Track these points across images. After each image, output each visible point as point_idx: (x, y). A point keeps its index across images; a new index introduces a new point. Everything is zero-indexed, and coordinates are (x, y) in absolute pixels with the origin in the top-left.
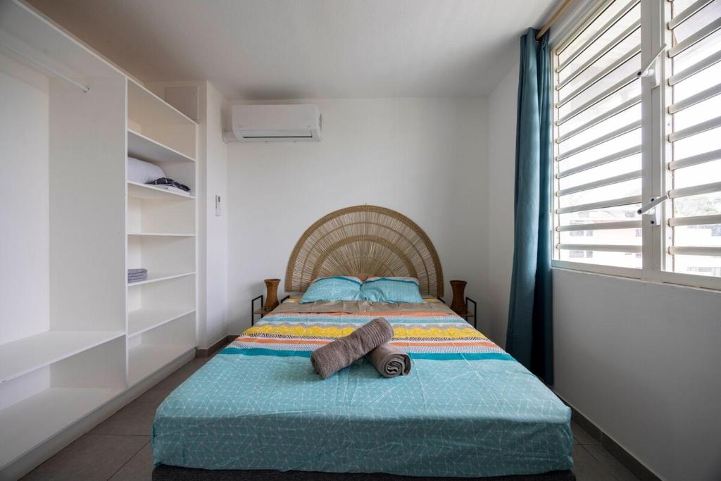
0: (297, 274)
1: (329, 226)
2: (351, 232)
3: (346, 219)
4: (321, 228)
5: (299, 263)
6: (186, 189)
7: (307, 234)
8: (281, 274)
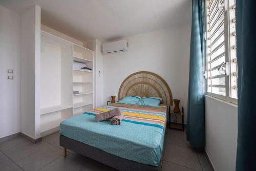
0: (121, 95)
1: (130, 79)
2: (138, 80)
3: (136, 76)
4: (128, 80)
5: (122, 91)
6: (91, 69)
7: (124, 82)
8: (116, 94)
